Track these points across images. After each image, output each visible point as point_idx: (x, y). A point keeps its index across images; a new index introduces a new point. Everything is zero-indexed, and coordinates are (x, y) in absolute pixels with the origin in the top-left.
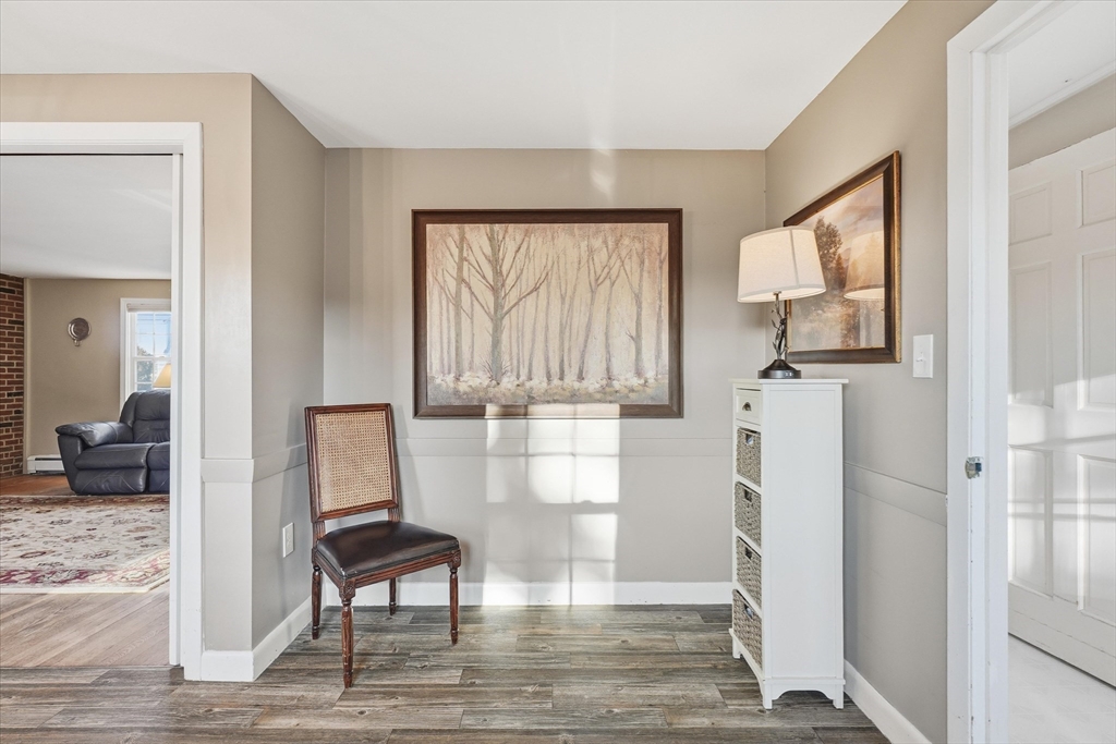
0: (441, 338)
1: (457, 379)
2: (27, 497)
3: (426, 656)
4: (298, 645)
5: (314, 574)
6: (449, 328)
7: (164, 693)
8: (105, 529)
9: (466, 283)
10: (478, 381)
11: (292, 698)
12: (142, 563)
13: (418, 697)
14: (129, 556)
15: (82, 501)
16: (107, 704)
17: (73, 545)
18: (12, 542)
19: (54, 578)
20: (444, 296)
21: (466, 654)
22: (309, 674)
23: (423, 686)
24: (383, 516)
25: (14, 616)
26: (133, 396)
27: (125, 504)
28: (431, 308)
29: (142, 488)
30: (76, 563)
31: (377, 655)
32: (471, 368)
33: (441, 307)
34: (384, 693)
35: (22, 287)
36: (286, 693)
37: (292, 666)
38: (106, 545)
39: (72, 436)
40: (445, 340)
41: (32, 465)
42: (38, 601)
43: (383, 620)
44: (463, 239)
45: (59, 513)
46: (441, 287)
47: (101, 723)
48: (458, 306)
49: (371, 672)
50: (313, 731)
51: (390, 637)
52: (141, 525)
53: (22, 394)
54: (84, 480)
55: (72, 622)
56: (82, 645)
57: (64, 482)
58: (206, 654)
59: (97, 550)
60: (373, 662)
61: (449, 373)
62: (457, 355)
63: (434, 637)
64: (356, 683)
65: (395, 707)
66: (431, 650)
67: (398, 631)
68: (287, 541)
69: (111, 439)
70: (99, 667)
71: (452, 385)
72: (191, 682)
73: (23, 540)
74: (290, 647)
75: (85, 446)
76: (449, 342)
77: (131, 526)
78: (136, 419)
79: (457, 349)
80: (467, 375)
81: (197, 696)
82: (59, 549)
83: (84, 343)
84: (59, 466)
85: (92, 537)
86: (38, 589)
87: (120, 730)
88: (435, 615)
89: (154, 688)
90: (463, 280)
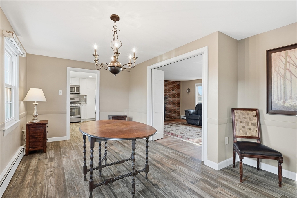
0: (278, 89)
1: (284, 102)
2: (181, 123)
3: (268, 186)
4: (229, 167)
5: (233, 151)
6: (281, 86)
7: (200, 165)
8: (192, 131)
9: (288, 70)
10: (294, 103)
11: (227, 178)
12: (198, 139)
13: (263, 195)
14: (196, 138)
15: (189, 125)
16: (191, 163)
17: (187, 133)
18: (178, 130)
19: (184, 138)
20: (279, 75)
21: (284, 192)
22: (231, 175)
23: (266, 193)
24: (255, 141)
25: (178, 143)
26: (197, 104)
27: (196, 127)
28: (273, 79)
29: (199, 124)
30: (187, 136)
31: (251, 178)
32: (290, 98)
33: (278, 79)
34: (252, 188)
35: (180, 83)
36: (225, 176)
37: (227, 171)
38: (192, 134)
39: (187, 112)
40: (279, 89)
41: (182, 117)
42: (182, 141)
43: (255, 171)
44: (287, 55)
45: (185, 127)
46: (278, 73)
47: (190, 165)
48: (285, 78)
49: (248, 182)
50: (230, 187)
51: (256, 176)
52: (198, 132)
53: (180, 103)
54: (189, 121)
55: (187, 147)
56: (187, 151)
57: (186, 121)
58: (208, 160)
59: (190, 135)
60: (249, 180)
61: (281, 100)
62: (284, 94)
63: (272, 182)
64: (244, 182)
65: (255, 193)
66: (270, 185)
67: (259, 175)
68: (226, 141)
69: (194, 113)
70: (190, 156)
71: (282, 104)
72: (205, 165)
73: (180, 130)
74: (227, 167)
75: (189, 114)
76: (281, 90)
77: (196, 132)
78: (198, 109)
79: (284, 92)
80: (288, 101)
81: (206, 168)
82: (185, 133)
83: (189, 93)
84: (185, 118)
85: (190, 132)
86: (182, 139)
87: (193, 168)
88: (274, 176)
89: (199, 163)
90: (287, 69)
